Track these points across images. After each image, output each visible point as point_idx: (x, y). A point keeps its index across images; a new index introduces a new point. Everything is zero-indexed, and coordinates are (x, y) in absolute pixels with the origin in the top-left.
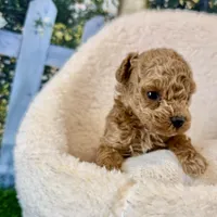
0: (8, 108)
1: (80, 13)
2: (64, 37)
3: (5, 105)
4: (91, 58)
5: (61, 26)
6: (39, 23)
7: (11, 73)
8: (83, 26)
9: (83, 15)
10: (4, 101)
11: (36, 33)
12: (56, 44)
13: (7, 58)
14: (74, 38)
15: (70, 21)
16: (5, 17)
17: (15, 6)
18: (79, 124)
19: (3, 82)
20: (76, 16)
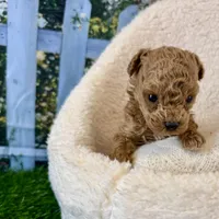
0: (58, 100)
1: (113, 5)
2: (100, 30)
3: (55, 97)
4: (123, 48)
5: (97, 19)
6: (76, 19)
7: (57, 68)
8: (117, 17)
9: (116, 6)
10: (53, 93)
11: (74, 28)
12: (94, 37)
13: (51, 54)
14: (110, 29)
15: (105, 14)
16: (45, 17)
17: (53, 6)
18: (114, 112)
19: (50, 77)
20: (110, 8)
